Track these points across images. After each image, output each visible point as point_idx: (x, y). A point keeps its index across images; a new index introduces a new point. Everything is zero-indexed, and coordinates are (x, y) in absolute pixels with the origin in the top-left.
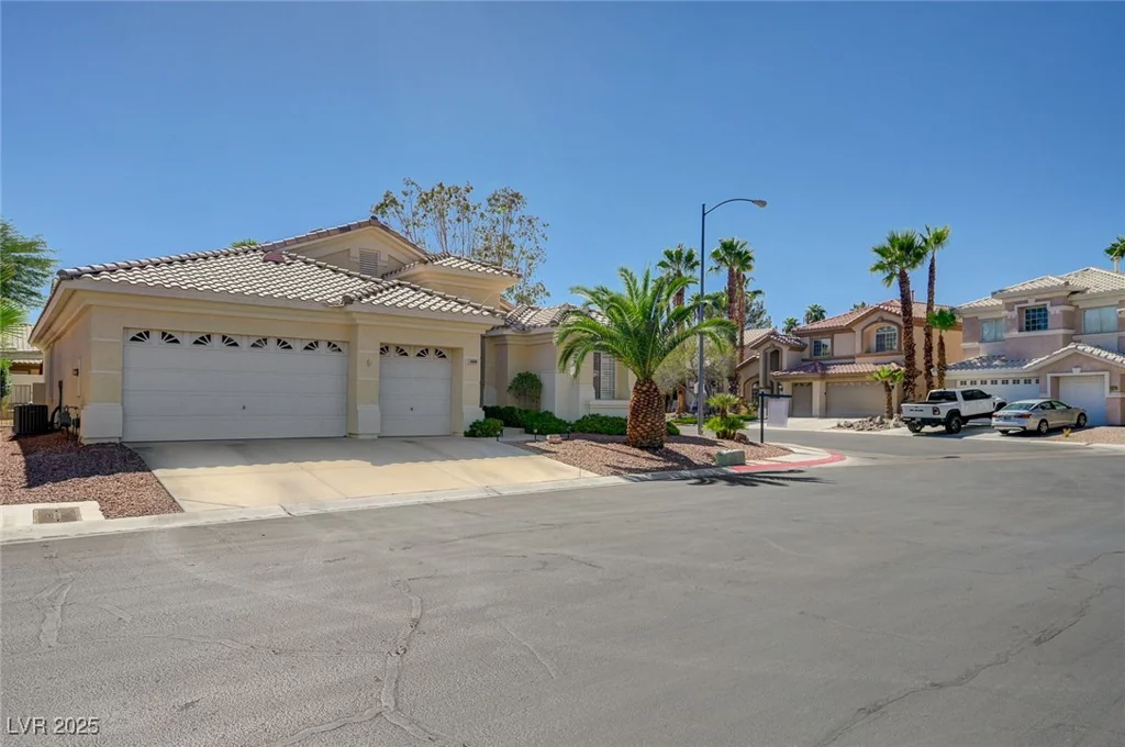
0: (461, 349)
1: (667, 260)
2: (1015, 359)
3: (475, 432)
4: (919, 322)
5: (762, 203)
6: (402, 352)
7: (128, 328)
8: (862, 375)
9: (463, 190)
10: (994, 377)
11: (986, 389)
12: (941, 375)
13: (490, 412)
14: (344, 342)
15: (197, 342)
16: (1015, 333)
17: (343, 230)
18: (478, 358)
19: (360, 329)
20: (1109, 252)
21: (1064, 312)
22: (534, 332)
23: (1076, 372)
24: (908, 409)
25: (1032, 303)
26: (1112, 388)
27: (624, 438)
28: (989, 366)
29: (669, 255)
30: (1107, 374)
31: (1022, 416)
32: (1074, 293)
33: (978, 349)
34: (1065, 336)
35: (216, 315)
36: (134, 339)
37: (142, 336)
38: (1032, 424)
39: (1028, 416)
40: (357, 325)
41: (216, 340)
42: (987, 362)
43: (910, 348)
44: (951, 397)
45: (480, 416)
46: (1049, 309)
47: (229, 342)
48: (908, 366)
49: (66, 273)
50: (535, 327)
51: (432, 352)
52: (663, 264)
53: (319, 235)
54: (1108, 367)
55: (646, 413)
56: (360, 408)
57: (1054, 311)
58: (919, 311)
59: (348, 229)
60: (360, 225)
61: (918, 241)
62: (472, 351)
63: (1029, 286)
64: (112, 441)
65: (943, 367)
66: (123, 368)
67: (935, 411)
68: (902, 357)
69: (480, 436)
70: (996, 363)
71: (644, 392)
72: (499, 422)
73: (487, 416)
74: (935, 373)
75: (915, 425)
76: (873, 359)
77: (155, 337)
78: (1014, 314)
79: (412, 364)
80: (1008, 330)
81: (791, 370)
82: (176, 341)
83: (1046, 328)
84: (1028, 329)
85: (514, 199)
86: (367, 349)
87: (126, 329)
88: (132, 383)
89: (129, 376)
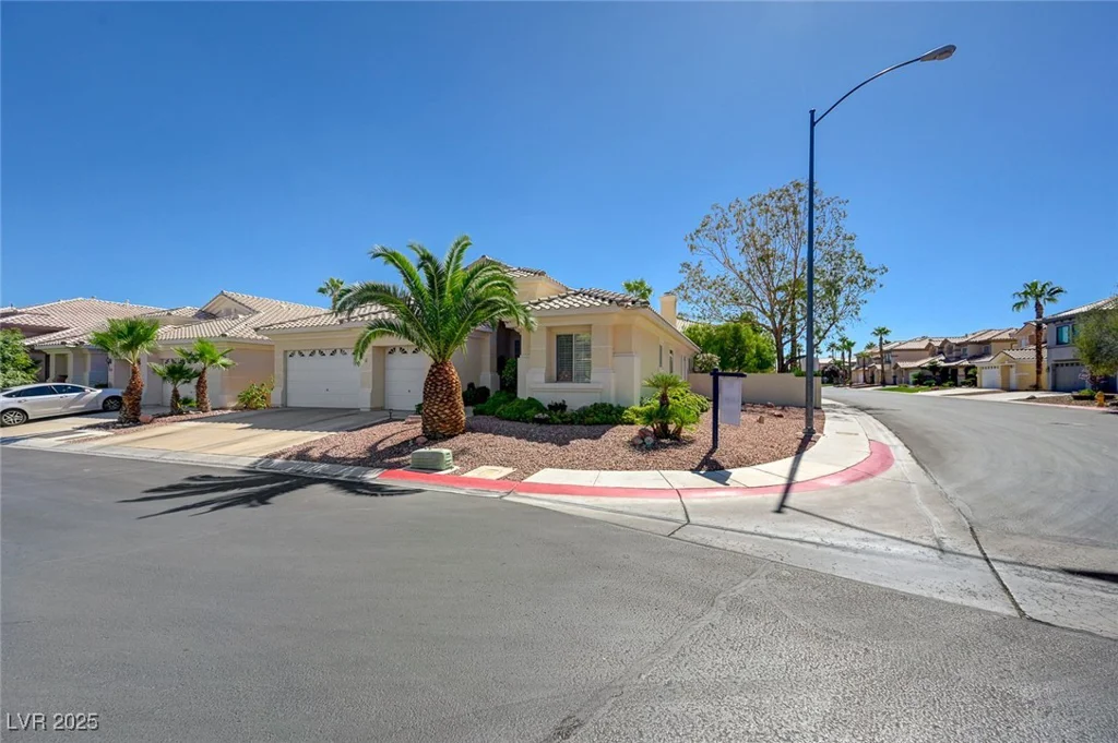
15: (310, 355)
37: (293, 354)
41: (317, 353)
66: (285, 370)
77: (297, 354)
82: (303, 355)
87: (286, 352)
88: (290, 378)
89: (289, 374)
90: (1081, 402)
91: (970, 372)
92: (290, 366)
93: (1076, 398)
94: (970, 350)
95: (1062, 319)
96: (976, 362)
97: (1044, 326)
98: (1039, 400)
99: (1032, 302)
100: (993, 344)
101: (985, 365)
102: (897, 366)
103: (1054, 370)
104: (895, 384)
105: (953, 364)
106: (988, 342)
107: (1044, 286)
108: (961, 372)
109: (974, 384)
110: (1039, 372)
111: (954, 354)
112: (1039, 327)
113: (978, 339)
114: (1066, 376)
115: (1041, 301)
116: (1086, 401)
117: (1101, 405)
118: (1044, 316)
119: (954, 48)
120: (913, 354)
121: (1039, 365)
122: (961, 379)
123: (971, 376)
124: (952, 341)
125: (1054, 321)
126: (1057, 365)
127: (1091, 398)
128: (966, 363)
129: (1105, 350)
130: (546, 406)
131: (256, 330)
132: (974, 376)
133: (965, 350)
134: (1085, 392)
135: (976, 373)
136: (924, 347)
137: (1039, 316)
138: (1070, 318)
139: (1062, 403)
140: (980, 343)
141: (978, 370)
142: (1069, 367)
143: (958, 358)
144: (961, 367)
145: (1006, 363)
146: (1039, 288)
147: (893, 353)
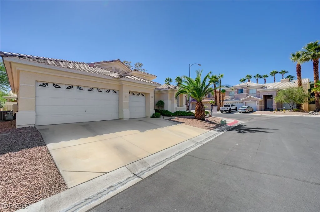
0: (149, 93)
1: (166, 80)
2: (237, 99)
3: (154, 116)
4: (218, 92)
5: (200, 65)
6: (133, 94)
7: (38, 81)
8: (207, 102)
9: (129, 62)
10: (235, 102)
11: (234, 104)
12: (223, 102)
13: (156, 111)
14: (117, 90)
15: (68, 88)
16: (237, 94)
17: (111, 61)
18: (153, 96)
19: (123, 86)
20: (240, 81)
21: (246, 90)
22: (162, 90)
23: (250, 101)
24: (221, 108)
25: (240, 88)
26: (258, 104)
27: (194, 117)
28: (232, 100)
29: (167, 79)
30: (256, 101)
31: (245, 109)
32: (248, 86)
33: (228, 97)
34: (247, 94)
35: (75, 79)
36: (41, 85)
37: (44, 85)
38: (247, 111)
39: (246, 109)
40: (123, 85)
41: (75, 87)
42: (232, 99)
43: (216, 97)
44: (229, 106)
45: (154, 112)
46: (244, 89)
47: (80, 88)
48: (216, 100)
49: (4, 54)
50: (163, 89)
51: (141, 94)
52: (165, 81)
53: (104, 62)
54: (257, 100)
55: (202, 111)
56: (124, 110)
57: (244, 90)
58: (218, 90)
59: (112, 61)
60: (115, 61)
61: (217, 77)
62: (152, 94)
63: (239, 85)
64: (31, 126)
65: (223, 100)
66: (36, 97)
67: (227, 109)
68: (215, 99)
69: (155, 118)
70: (233, 99)
71: (200, 105)
72: (160, 114)
73: (156, 112)
74: (221, 102)
75: (222, 111)
76: (208, 99)
77: (50, 85)
78: (237, 90)
79: (135, 98)
80: (235, 93)
81: (192, 101)
82: (59, 87)
83: (243, 93)
84: (239, 93)
85: (140, 65)
86: (125, 92)
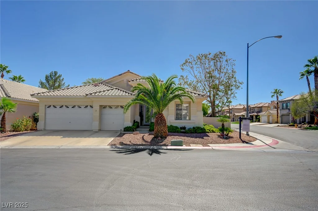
5: (280, 37)
6: (110, 107)
15: (60, 107)
37: (49, 107)
41: (64, 107)
51: (120, 107)
64: (42, 129)
66: (45, 114)
77: (52, 107)
79: (114, 110)
82: (56, 107)
86: (95, 107)
87: (46, 105)
88: (47, 117)
89: (47, 115)
90: (291, 127)
91: (258, 117)
92: (47, 112)
93: (290, 126)
94: (256, 110)
95: (284, 101)
96: (259, 114)
97: (279, 103)
98: (280, 126)
99: (276, 95)
100: (263, 108)
101: (262, 115)
102: (234, 114)
103: (282, 117)
104: (233, 121)
105: (252, 114)
106: (262, 107)
107: (279, 91)
108: (254, 117)
109: (259, 121)
110: (278, 118)
111: (252, 111)
112: (278, 103)
113: (259, 106)
114: (285, 119)
115: (278, 95)
116: (292, 127)
117: (296, 128)
118: (279, 100)
119: (282, 36)
120: (239, 110)
121: (278, 115)
122: (254, 120)
123: (258, 119)
124: (251, 106)
125: (281, 102)
126: (282, 115)
127: (294, 126)
128: (256, 114)
129: (298, 112)
130: (179, 127)
131: (32, 95)
132: (259, 119)
133: (255, 109)
134: (292, 124)
135: (260, 118)
136: (242, 108)
137: (278, 100)
138: (286, 101)
139: (286, 127)
140: (259, 107)
141: (260, 117)
142: (287, 116)
143: (253, 112)
144: (254, 115)
145: (269, 115)
146: (278, 91)
147: (233, 110)
